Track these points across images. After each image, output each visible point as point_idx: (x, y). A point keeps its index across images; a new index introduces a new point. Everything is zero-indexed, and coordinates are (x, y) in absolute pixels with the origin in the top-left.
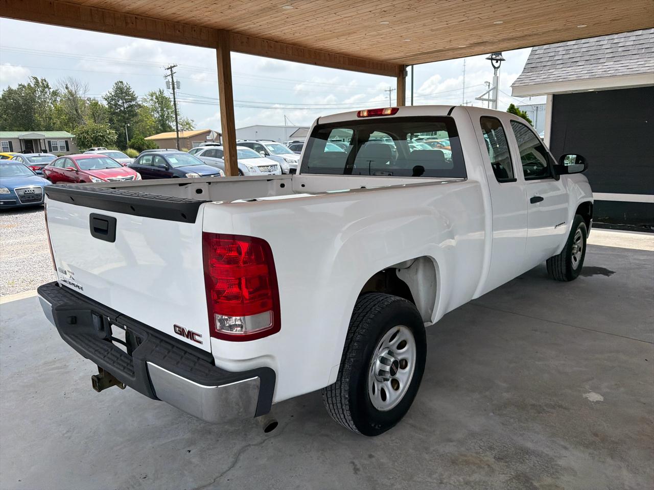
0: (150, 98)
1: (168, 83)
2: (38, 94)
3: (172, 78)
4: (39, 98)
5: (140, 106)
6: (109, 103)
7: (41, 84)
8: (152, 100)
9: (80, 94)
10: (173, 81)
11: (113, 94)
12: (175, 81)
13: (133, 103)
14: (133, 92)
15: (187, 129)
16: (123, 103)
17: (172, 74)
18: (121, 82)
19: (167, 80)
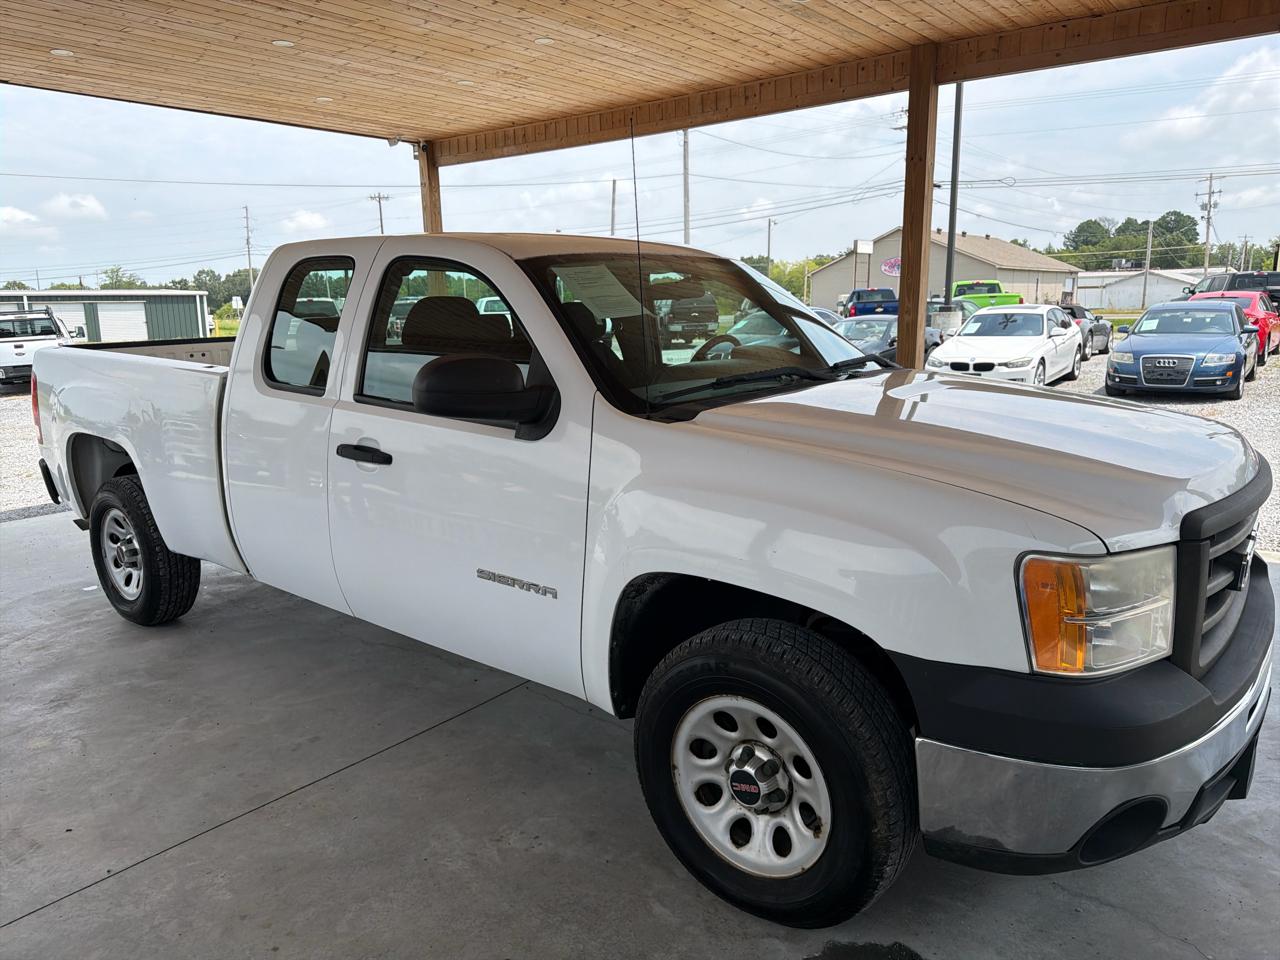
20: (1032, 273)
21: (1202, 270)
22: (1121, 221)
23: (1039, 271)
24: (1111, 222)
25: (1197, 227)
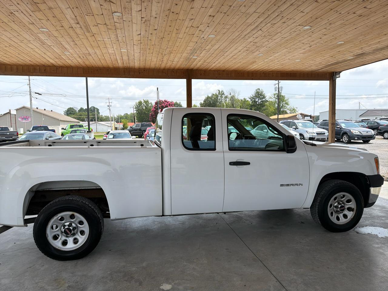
0: (274, 96)
1: (276, 88)
2: (219, 98)
3: (278, 85)
4: (220, 100)
5: (267, 101)
6: (251, 100)
7: (221, 93)
8: (274, 97)
9: (236, 97)
10: (279, 87)
11: (254, 95)
12: (280, 86)
13: (264, 100)
14: (265, 94)
15: (293, 113)
16: (258, 100)
17: (278, 84)
18: (259, 89)
19: (275, 87)
20: (69, 122)
21: (110, 122)
22: (79, 108)
23: (70, 121)
24: (76, 108)
25: (99, 111)
